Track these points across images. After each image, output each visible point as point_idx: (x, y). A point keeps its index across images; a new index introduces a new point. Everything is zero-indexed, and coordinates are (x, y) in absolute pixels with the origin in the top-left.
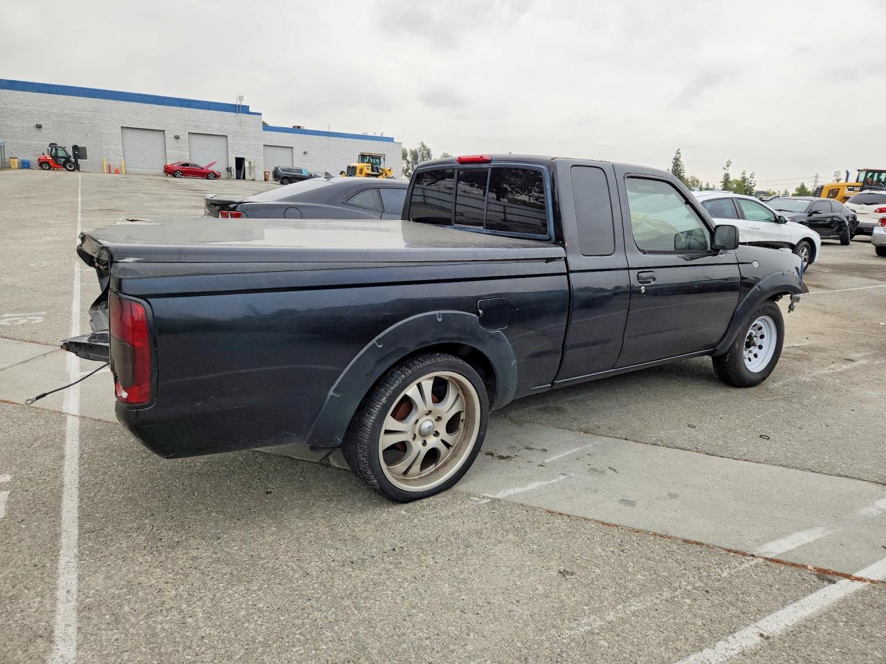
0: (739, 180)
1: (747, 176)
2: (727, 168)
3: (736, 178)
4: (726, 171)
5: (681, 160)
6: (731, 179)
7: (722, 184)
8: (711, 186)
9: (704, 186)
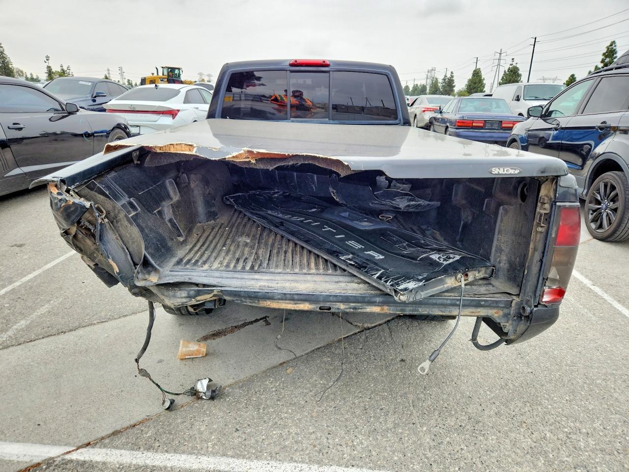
0: (60, 71)
1: (65, 69)
2: (47, 62)
3: (57, 70)
4: (47, 64)
5: (5, 53)
6: (54, 70)
7: (47, 75)
8: (35, 77)
9: (29, 76)
